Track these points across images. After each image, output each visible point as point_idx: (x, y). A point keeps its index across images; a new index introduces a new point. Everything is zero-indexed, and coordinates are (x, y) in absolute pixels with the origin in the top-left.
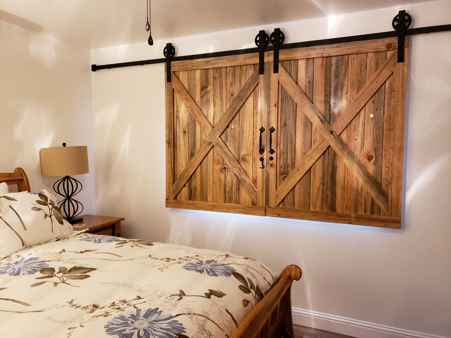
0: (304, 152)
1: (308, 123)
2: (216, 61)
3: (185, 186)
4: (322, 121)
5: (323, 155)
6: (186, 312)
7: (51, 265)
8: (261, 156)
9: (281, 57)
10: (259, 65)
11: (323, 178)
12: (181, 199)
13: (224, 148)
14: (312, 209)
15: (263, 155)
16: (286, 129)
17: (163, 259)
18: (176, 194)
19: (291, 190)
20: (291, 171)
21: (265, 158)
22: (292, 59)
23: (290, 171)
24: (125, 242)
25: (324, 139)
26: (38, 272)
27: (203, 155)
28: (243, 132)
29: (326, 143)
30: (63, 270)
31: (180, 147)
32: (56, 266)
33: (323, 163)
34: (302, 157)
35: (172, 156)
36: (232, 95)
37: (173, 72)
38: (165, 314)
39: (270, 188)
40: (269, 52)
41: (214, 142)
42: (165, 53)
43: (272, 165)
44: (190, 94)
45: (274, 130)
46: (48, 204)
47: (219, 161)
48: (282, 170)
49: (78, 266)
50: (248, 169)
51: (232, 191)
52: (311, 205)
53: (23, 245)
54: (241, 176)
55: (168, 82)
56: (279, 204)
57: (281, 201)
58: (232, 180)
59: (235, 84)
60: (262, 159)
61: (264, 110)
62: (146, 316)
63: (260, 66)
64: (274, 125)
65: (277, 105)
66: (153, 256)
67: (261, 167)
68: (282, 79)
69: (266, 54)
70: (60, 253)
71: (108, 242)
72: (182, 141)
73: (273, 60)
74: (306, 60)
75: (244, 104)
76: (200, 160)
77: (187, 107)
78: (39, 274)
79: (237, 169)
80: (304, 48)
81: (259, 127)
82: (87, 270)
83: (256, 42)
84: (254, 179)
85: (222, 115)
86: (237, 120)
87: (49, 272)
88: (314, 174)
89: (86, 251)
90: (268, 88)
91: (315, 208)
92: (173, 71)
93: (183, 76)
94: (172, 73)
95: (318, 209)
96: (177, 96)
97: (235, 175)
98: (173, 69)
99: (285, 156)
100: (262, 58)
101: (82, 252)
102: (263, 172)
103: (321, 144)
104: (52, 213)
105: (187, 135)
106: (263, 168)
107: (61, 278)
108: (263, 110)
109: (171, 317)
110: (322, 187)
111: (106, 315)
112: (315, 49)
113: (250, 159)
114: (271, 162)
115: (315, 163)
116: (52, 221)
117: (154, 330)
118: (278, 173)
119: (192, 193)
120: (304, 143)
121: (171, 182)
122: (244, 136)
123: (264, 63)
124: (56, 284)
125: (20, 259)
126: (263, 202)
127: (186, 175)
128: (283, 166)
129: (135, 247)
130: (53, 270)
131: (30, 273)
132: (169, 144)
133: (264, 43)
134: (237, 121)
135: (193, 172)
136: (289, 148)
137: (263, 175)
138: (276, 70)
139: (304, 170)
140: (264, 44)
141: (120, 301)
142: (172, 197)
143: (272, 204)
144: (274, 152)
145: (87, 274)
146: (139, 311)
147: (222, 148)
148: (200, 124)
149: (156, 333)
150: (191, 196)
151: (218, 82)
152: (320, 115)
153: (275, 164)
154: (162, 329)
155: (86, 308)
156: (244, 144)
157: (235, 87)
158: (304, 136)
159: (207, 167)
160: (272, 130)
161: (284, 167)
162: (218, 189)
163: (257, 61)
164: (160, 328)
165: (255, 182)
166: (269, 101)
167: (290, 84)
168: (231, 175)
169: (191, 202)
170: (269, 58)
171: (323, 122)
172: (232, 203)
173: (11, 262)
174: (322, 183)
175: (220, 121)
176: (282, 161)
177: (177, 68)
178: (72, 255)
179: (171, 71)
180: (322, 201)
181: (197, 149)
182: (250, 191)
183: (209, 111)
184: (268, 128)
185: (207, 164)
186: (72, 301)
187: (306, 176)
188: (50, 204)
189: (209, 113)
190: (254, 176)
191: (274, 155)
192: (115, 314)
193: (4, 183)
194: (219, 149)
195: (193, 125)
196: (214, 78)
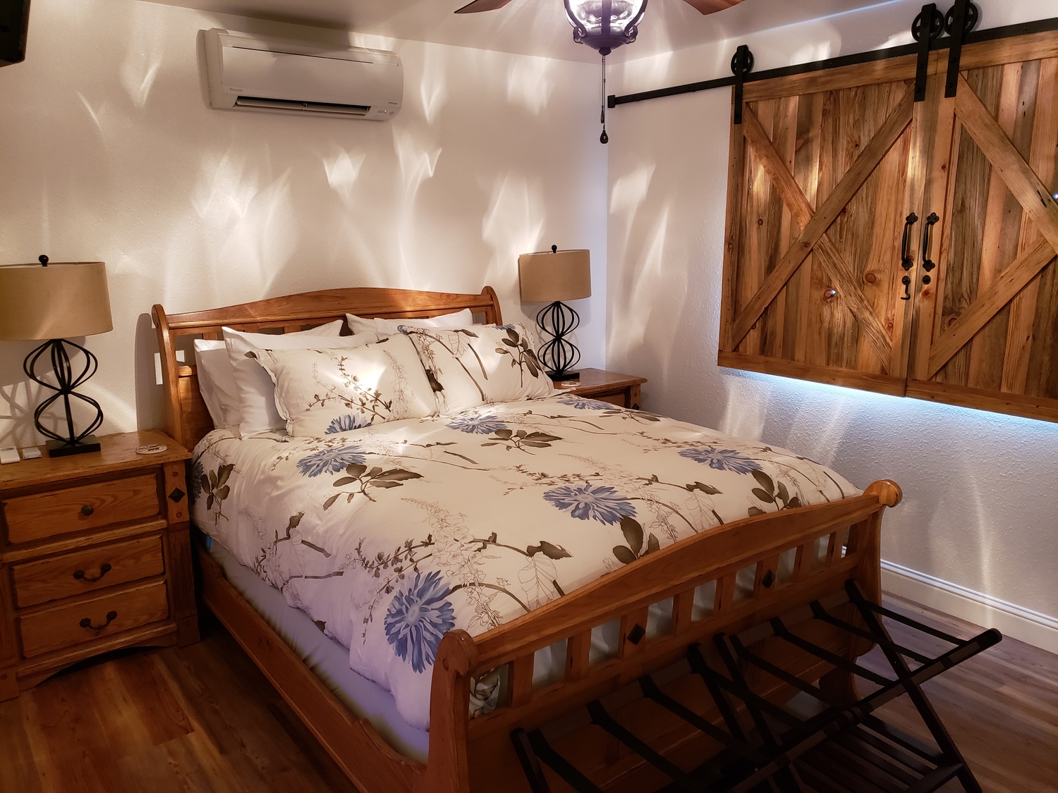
0: (998, 268)
1: (1011, 206)
2: (829, 78)
3: (753, 327)
4: (1045, 200)
5: (1040, 276)
6: (647, 497)
7: (509, 427)
8: (906, 274)
9: (965, 61)
10: (915, 82)
11: (1036, 325)
12: (746, 352)
13: (832, 254)
14: (1004, 390)
15: (910, 272)
16: (963, 218)
17: (658, 440)
18: (737, 342)
19: (964, 346)
20: (966, 306)
21: (913, 277)
22: (990, 65)
23: (963, 308)
24: (618, 412)
25: (1046, 241)
26: (494, 433)
27: (791, 268)
28: (873, 223)
29: (1047, 251)
30: (521, 435)
31: (750, 252)
32: (515, 428)
33: (1039, 293)
34: (994, 277)
35: (733, 270)
36: (857, 145)
37: (747, 103)
38: (618, 495)
39: (918, 341)
40: (941, 51)
41: (814, 242)
42: (733, 65)
43: (926, 293)
44: (776, 147)
45: (937, 219)
46: (517, 346)
47: (821, 281)
48: (949, 305)
49: (540, 431)
50: (878, 300)
51: (843, 343)
52: (1003, 381)
53: (483, 400)
54: (862, 313)
55: (735, 123)
56: (936, 374)
57: (939, 368)
58: (845, 319)
59: (863, 123)
60: (906, 281)
61: (920, 176)
62: (594, 492)
63: (916, 84)
64: (937, 208)
65: (947, 166)
66: (645, 434)
67: (905, 296)
68: (963, 109)
69: (932, 55)
70: (525, 414)
71: (594, 408)
72: (755, 239)
73: (947, 70)
74: (1022, 63)
75: (878, 163)
76: (784, 277)
77: (768, 172)
78: (493, 435)
79: (854, 298)
80: (1019, 39)
81: (906, 214)
82: (550, 438)
83: (915, 31)
84: (889, 320)
85: (834, 187)
86: (862, 198)
87: (504, 434)
88: (1017, 316)
89: (559, 416)
90: (930, 129)
91: (1010, 387)
92: (747, 101)
93: (765, 110)
94: (744, 105)
95: (1018, 390)
96: (751, 151)
97: (851, 310)
98: (747, 98)
99: (957, 274)
100: (922, 66)
101: (552, 417)
102: (907, 308)
103: (1036, 250)
104: (523, 360)
105: (764, 228)
106: (908, 299)
107: (517, 443)
108: (916, 178)
109: (626, 499)
110: (1032, 345)
111: (552, 483)
112: (1042, 39)
113: (883, 277)
114: (926, 287)
115: (1020, 291)
116: (522, 370)
117: (597, 506)
118: (940, 311)
119: (767, 341)
120: (1000, 248)
121: (730, 320)
122: (875, 231)
123: (926, 76)
124: (509, 448)
125: (477, 415)
126: (901, 369)
127: (756, 307)
128: (950, 296)
129: (629, 420)
130: (510, 432)
131: (484, 432)
132: (731, 246)
133: (931, 32)
134: (862, 200)
135: (769, 301)
136: (967, 260)
137: (906, 313)
138: (951, 91)
139: (994, 306)
140: (932, 34)
141: (574, 475)
142: (729, 348)
143: (921, 373)
144: (933, 266)
145: (549, 443)
146: (589, 486)
147: (829, 254)
148: (789, 205)
149: (599, 509)
150: (765, 346)
151: (830, 120)
152: (1040, 188)
153: (933, 291)
154: (607, 507)
155: (532, 474)
156: (873, 247)
157: (864, 130)
158: (1003, 234)
159: (797, 293)
160: (932, 219)
161: (953, 299)
162: (816, 337)
163: (912, 72)
164: (606, 506)
165: (890, 326)
166: (932, 158)
167: (979, 120)
168: (843, 310)
169: (763, 358)
170: (938, 66)
171: (1046, 202)
172: (841, 367)
173: (466, 418)
174: (1033, 336)
175: (828, 200)
176: (949, 286)
177: (754, 95)
178: (540, 419)
179: (744, 101)
180: (1028, 375)
181: (782, 256)
182: (878, 345)
183: (810, 178)
184: (924, 215)
185: (798, 286)
186: (520, 466)
187: (998, 319)
188: (521, 345)
189: (809, 184)
190: (889, 315)
191: (932, 274)
192: (561, 484)
193: (468, 309)
194: (822, 258)
195: (776, 208)
196: (825, 113)
